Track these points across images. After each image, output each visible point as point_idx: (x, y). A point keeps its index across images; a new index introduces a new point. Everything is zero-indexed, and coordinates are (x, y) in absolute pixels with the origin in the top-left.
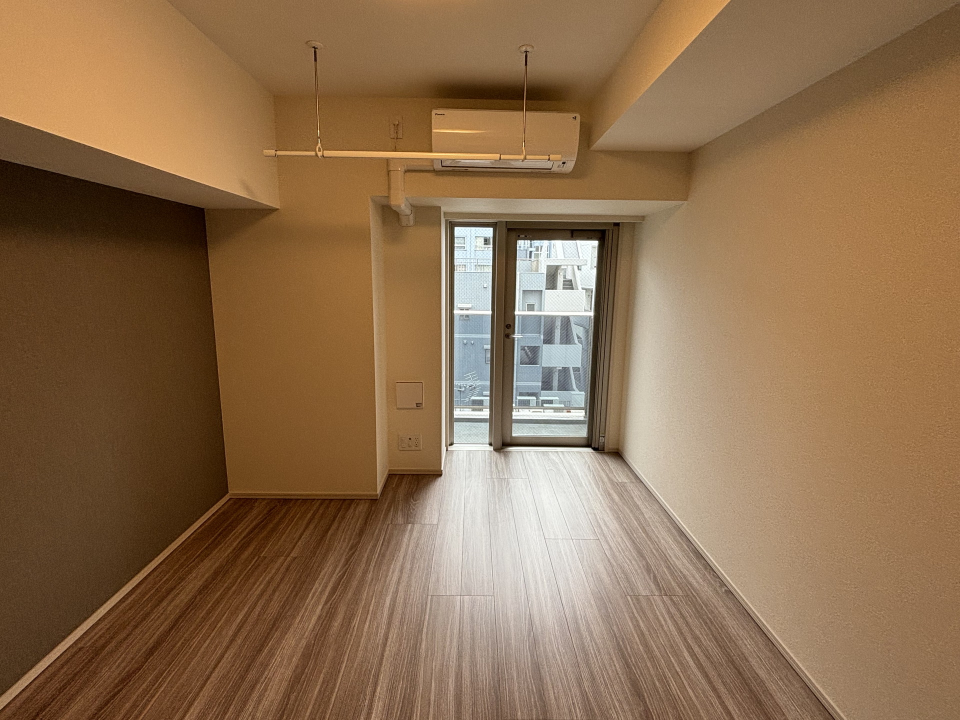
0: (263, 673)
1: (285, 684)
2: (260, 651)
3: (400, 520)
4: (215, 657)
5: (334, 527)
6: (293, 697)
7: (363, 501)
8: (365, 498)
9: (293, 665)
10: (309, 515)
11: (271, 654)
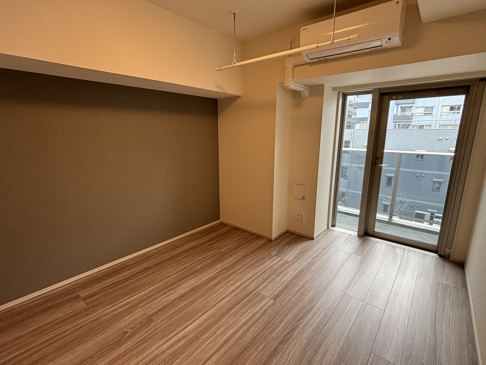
0: (176, 288)
1: (179, 295)
2: (181, 280)
3: (274, 253)
4: (170, 275)
5: (244, 245)
6: (177, 301)
7: (265, 239)
8: (267, 238)
9: (186, 290)
10: (240, 237)
11: (184, 283)
